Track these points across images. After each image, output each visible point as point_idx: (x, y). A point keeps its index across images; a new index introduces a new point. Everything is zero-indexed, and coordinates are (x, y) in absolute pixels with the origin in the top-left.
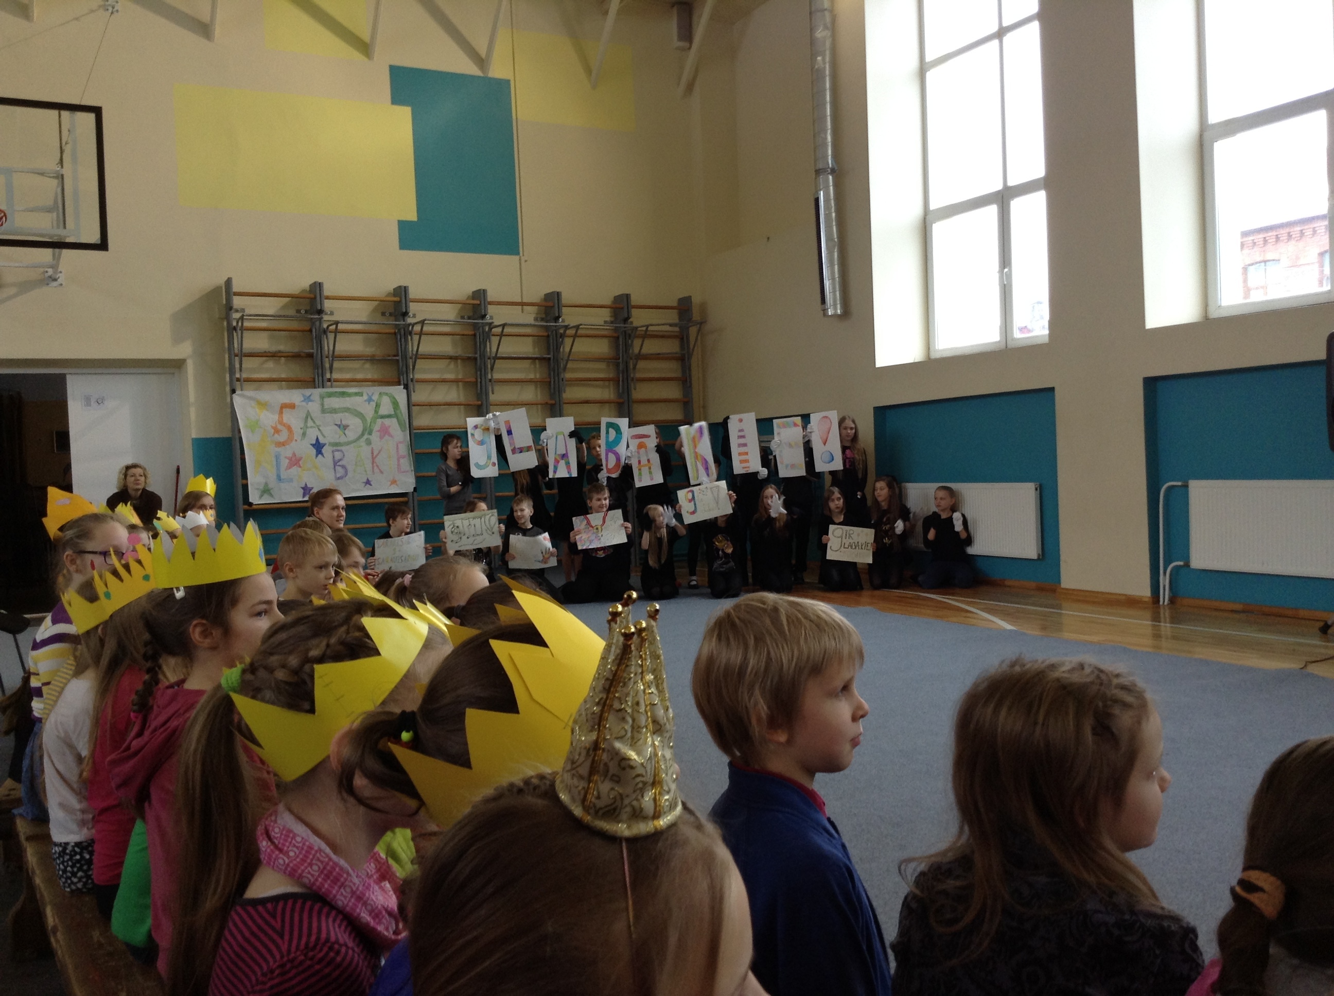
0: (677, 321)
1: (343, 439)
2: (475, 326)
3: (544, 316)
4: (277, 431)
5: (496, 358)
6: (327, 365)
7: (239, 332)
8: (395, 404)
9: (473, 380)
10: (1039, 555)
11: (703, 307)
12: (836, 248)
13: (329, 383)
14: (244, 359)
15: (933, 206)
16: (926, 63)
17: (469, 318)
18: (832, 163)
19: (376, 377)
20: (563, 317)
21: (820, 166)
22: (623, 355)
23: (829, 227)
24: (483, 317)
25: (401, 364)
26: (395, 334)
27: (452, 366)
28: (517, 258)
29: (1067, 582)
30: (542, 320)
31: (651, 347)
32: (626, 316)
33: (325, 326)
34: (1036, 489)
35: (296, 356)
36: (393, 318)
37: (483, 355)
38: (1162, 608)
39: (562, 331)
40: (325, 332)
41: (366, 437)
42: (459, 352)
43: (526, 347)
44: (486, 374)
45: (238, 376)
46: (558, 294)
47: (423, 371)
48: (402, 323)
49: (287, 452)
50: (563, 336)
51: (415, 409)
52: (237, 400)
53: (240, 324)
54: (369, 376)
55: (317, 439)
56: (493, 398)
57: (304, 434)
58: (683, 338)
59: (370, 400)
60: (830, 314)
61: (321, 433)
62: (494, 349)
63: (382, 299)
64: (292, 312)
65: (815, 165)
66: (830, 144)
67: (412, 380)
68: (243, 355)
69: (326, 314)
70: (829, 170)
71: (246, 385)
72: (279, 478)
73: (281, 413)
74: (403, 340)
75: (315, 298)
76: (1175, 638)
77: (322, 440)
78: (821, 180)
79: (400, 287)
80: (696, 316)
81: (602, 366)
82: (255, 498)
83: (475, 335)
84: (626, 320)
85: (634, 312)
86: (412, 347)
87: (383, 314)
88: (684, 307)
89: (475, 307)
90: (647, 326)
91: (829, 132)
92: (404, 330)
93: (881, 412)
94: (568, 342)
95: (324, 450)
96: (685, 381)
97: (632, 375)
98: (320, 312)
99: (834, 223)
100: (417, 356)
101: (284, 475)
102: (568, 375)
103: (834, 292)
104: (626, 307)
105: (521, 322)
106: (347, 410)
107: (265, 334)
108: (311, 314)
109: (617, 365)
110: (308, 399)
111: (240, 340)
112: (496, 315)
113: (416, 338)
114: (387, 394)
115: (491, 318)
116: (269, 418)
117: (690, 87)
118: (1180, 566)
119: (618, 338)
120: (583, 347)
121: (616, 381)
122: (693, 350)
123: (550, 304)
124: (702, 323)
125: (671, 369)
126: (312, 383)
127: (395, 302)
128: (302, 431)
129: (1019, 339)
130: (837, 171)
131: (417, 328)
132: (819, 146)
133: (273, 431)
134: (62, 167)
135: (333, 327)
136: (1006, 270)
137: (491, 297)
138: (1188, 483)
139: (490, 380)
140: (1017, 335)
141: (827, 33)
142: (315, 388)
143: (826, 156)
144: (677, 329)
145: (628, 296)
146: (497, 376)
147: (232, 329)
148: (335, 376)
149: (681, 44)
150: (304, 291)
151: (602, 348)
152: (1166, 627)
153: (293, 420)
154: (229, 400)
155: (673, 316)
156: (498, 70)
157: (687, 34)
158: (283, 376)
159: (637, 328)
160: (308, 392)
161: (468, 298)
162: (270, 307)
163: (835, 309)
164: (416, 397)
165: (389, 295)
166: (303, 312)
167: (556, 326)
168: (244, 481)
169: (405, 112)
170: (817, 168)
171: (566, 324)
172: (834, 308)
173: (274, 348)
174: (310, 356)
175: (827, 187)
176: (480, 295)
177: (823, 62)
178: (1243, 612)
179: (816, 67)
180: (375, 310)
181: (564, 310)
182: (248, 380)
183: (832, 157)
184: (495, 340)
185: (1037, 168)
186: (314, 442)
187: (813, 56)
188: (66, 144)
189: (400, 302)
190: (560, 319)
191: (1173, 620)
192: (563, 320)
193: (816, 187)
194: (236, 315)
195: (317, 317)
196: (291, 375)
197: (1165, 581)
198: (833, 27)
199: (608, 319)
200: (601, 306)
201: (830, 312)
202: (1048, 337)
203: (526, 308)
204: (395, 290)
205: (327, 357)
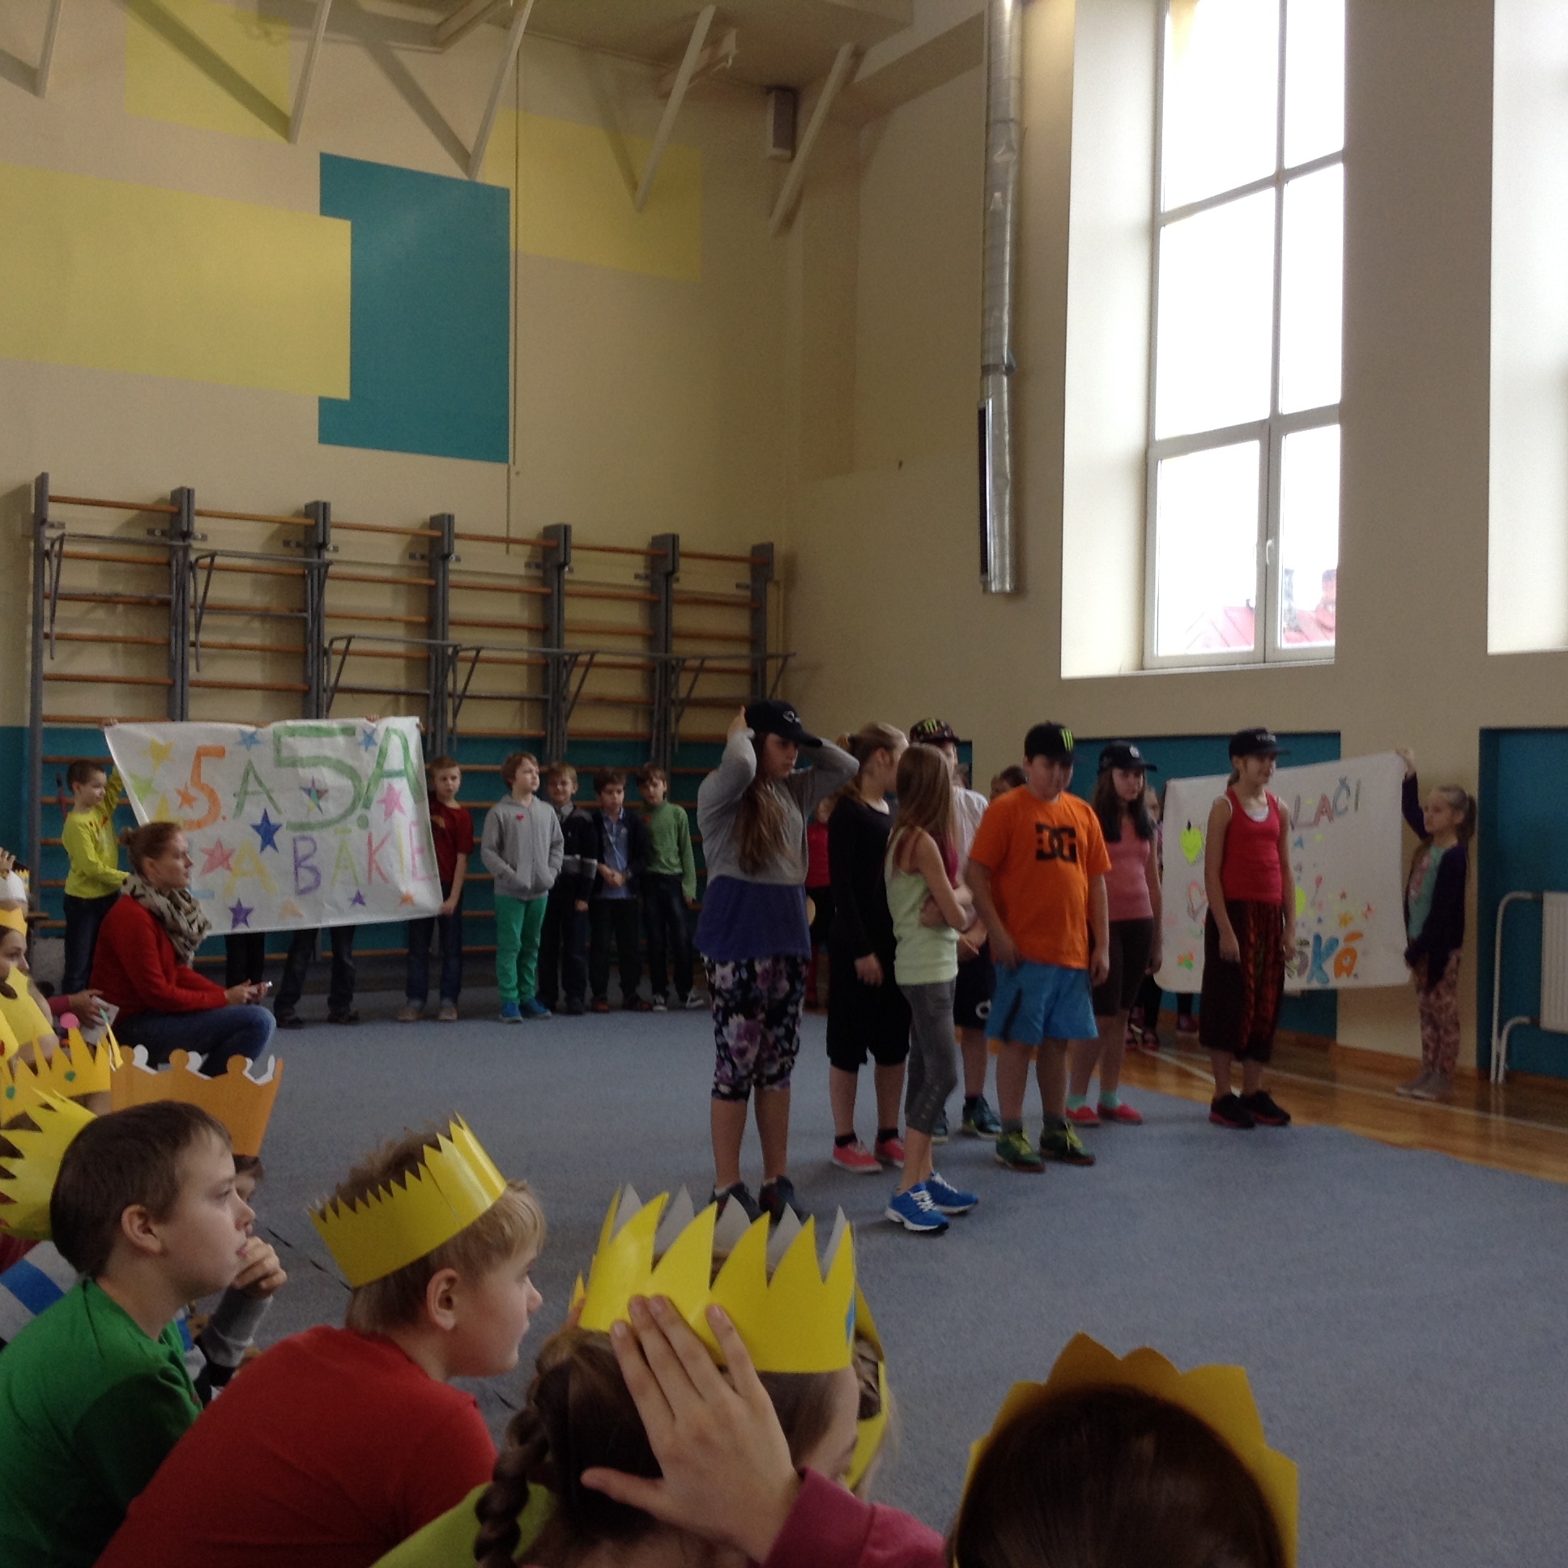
0: (747, 580)
3: (540, 560)
6: (192, 620)
7: (55, 562)
9: (422, 654)
11: (791, 563)
12: (1009, 486)
13: (193, 650)
14: (59, 603)
15: (1161, 434)
16: (1160, 213)
17: (423, 557)
18: (1008, 356)
19: (268, 642)
20: (570, 565)
21: (991, 360)
23: (998, 454)
24: (446, 557)
25: (311, 626)
26: (304, 576)
28: (506, 466)
29: (1347, 1037)
30: (538, 567)
32: (670, 568)
33: (193, 557)
35: (142, 604)
36: (300, 552)
37: (442, 618)
38: (1493, 1089)
39: (568, 587)
40: (192, 567)
42: (402, 611)
43: (513, 609)
45: (46, 629)
46: (567, 529)
48: (321, 561)
50: (569, 595)
53: (57, 547)
54: (258, 641)
56: (455, 685)
60: (993, 589)
63: (284, 520)
64: (139, 534)
65: (982, 358)
66: (1007, 328)
68: (57, 596)
69: (195, 539)
70: (1004, 368)
71: (59, 645)
74: (315, 585)
75: (179, 513)
76: (1516, 1142)
78: (990, 381)
79: (316, 504)
80: (778, 572)
81: (632, 644)
83: (431, 586)
84: (670, 575)
85: (684, 564)
86: (330, 599)
87: (287, 543)
88: (761, 560)
89: (434, 542)
90: (703, 588)
91: (1006, 309)
92: (319, 571)
94: (575, 605)
96: (756, 674)
98: (187, 535)
99: (1007, 450)
103: (1002, 554)
104: (670, 554)
107: (97, 565)
108: (171, 538)
109: (652, 643)
111: (54, 574)
112: (467, 556)
113: (336, 585)
115: (458, 559)
117: (788, 220)
118: (1525, 1024)
119: (654, 602)
121: (649, 670)
122: (772, 627)
123: (553, 543)
124: (787, 584)
125: (737, 656)
126: (165, 648)
127: (306, 526)
129: (1287, 651)
130: (1016, 370)
131: (340, 569)
132: (987, 332)
135: (207, 561)
136: (1270, 542)
137: (459, 527)
138: (1542, 894)
140: (1285, 643)
141: (1012, 157)
143: (1001, 347)
144: (748, 593)
145: (674, 539)
147: (42, 555)
148: (204, 637)
149: (776, 152)
150: (162, 500)
151: (630, 616)
152: (1499, 1121)
154: (29, 667)
155: (743, 573)
156: (491, 174)
157: (788, 136)
158: (120, 633)
159: (685, 591)
161: (424, 526)
162: (106, 523)
163: (1003, 582)
165: (297, 514)
166: (158, 533)
167: (559, 579)
169: (340, 231)
170: (986, 363)
171: (576, 576)
172: (1000, 580)
173: (107, 588)
174: (166, 604)
175: (1000, 393)
176: (442, 523)
177: (1003, 201)
179: (992, 207)
180: (273, 537)
181: (574, 554)
182: (62, 638)
183: (1008, 348)
184: (462, 595)
185: (1331, 392)
187: (988, 192)
189: (316, 525)
190: (567, 569)
191: (1510, 1111)
192: (571, 570)
193: (982, 392)
194: (51, 533)
195: (181, 543)
196: (132, 633)
197: (1499, 1046)
198: (1021, 148)
199: (641, 571)
200: (633, 552)
201: (994, 587)
202: (1333, 654)
203: (514, 547)
204: (307, 506)
205: (193, 607)
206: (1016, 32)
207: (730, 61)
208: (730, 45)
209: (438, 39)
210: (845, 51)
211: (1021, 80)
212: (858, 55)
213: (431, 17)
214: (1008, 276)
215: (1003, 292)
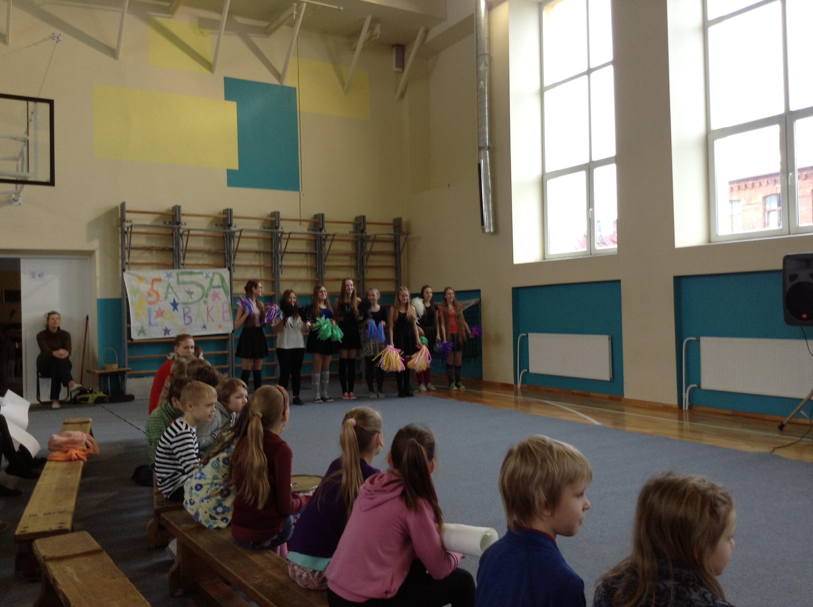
0: (392, 232)
1: (190, 300)
2: (272, 233)
3: (313, 228)
4: (149, 295)
5: (285, 252)
6: (182, 255)
7: (129, 235)
8: (223, 280)
9: (270, 265)
10: (611, 378)
11: (408, 224)
12: (491, 192)
13: (182, 267)
14: (132, 251)
15: (547, 170)
16: (544, 87)
17: (269, 228)
18: (488, 143)
19: (211, 263)
20: (325, 229)
21: (482, 145)
22: (360, 253)
23: (486, 181)
24: (277, 228)
25: (227, 256)
26: (224, 237)
27: (257, 256)
28: (298, 193)
29: (628, 395)
30: (312, 230)
31: (377, 247)
32: (362, 228)
33: (181, 231)
34: (609, 339)
35: (163, 250)
36: (222, 228)
37: (276, 252)
38: (684, 411)
39: (324, 237)
40: (181, 235)
41: (204, 298)
42: (262, 248)
43: (302, 246)
44: (278, 263)
45: (127, 261)
46: (323, 215)
47: (240, 260)
48: (230, 231)
49: (155, 308)
50: (325, 240)
51: (234, 283)
52: (127, 276)
53: (130, 230)
54: (207, 262)
55: (174, 300)
56: (282, 276)
57: (166, 297)
58: (396, 242)
59: (207, 277)
60: (486, 231)
61: (177, 297)
62: (283, 247)
63: (215, 216)
64: (161, 223)
65: (479, 144)
66: (487, 132)
67: (233, 265)
68: (130, 248)
69: (182, 224)
70: (487, 148)
71: (131, 266)
72: (150, 323)
73: (152, 284)
74: (228, 240)
75: (176, 214)
76: (692, 431)
77: (177, 301)
78: (482, 153)
79: (227, 210)
80: (404, 229)
81: (347, 258)
82: (135, 336)
83: (272, 239)
84: (363, 231)
85: (368, 226)
86: (234, 245)
87: (216, 225)
88: (397, 224)
89: (272, 222)
90: (375, 235)
91: (487, 125)
92: (229, 235)
93: (516, 291)
94: (328, 244)
95: (178, 307)
96: (397, 268)
97: (365, 264)
98: (178, 223)
99: (489, 178)
100: (237, 251)
101: (152, 322)
102: (327, 263)
103: (489, 219)
104: (362, 224)
105: (298, 231)
106: (193, 283)
107: (145, 236)
108: (173, 224)
109: (357, 258)
110: (169, 276)
111: (129, 240)
112: (285, 227)
113: (236, 240)
114: (218, 274)
115: (282, 228)
116: (145, 287)
117: (403, 95)
118: (695, 388)
119: (357, 242)
120: (337, 247)
121: (356, 268)
122: (402, 250)
123: (318, 221)
124: (407, 234)
125: (389, 261)
126: (172, 266)
127: (224, 218)
128: (164, 296)
129: (599, 250)
130: (492, 148)
131: (237, 234)
132: (480, 134)
133: (147, 295)
134: (28, 135)
135: (187, 233)
136: (591, 209)
137: (282, 216)
138: (699, 338)
139: (281, 266)
140: (598, 247)
141: (488, 68)
142: (173, 268)
143: (486, 140)
144: (393, 237)
145: (364, 217)
146: (284, 263)
147: (124, 233)
148: (187, 262)
149: (398, 69)
150: (169, 210)
151: (348, 247)
152: (687, 424)
153: (160, 288)
154: (120, 275)
155: (390, 230)
156: (289, 82)
157: (401, 63)
158: (154, 261)
159: (369, 236)
160: (169, 271)
161: (268, 216)
162: (148, 220)
163: (490, 229)
164: (236, 275)
165: (220, 213)
166: (167, 223)
167: (320, 235)
168: (129, 326)
169: (232, 106)
170: (480, 146)
171: (327, 232)
172: (489, 227)
173: (149, 245)
174: (171, 250)
175: (485, 158)
176: (276, 215)
177: (484, 85)
178: (732, 415)
179: (480, 87)
180: (212, 222)
181: (326, 224)
182: (133, 264)
183: (488, 140)
184: (284, 242)
185: (612, 152)
186: (172, 302)
187: (478, 81)
188: (30, 120)
189: (227, 218)
190: (323, 230)
191: (691, 420)
192: (325, 231)
193: (479, 157)
194: (127, 225)
195: (176, 226)
196: (159, 261)
197: (686, 396)
198: (490, 64)
199: (352, 230)
200: (348, 223)
201: (487, 230)
202: (616, 250)
203: (303, 223)
204: (224, 211)
205: (182, 250)
206: (486, 20)
207: (378, 36)
208: (378, 30)
209: (267, 32)
210: (421, 31)
211: (489, 39)
212: (427, 32)
213: (264, 24)
214: (487, 112)
215: (485, 119)
